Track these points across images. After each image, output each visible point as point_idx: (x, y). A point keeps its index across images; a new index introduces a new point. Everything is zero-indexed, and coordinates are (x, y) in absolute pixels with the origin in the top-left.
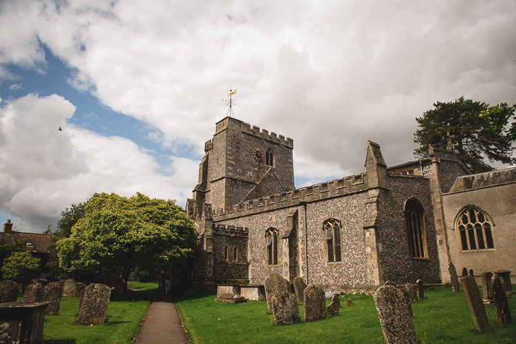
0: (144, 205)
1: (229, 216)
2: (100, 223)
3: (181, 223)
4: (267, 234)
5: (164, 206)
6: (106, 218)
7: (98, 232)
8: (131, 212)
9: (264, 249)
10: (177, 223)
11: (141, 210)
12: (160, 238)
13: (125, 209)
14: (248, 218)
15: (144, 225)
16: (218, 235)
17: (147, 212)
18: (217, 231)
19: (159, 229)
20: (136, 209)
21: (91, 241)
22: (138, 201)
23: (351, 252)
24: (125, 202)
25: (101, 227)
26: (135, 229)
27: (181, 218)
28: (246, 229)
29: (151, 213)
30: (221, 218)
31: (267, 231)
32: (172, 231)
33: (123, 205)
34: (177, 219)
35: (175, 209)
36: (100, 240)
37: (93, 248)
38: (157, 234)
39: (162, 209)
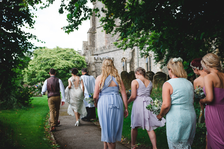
0: (60, 52)
1: (105, 51)
2: (42, 62)
3: (78, 59)
4: (122, 60)
5: (69, 51)
6: (44, 59)
7: (42, 66)
8: (55, 56)
9: (121, 68)
10: (76, 59)
11: (59, 54)
12: (69, 67)
13: (52, 54)
14: (113, 52)
15: (61, 61)
16: (97, 62)
17: (62, 55)
18: (97, 60)
19: (68, 63)
20: (56, 54)
21: (40, 70)
22: (57, 50)
23: (155, 69)
24: (51, 51)
25: (43, 64)
26: (57, 64)
27: (77, 57)
28: (113, 58)
29: (64, 55)
30: (101, 52)
31: (122, 59)
32: (74, 63)
33: (50, 53)
34: (76, 57)
35: (74, 52)
36: (43, 69)
37: (41, 73)
38: (67, 65)
39: (68, 53)
